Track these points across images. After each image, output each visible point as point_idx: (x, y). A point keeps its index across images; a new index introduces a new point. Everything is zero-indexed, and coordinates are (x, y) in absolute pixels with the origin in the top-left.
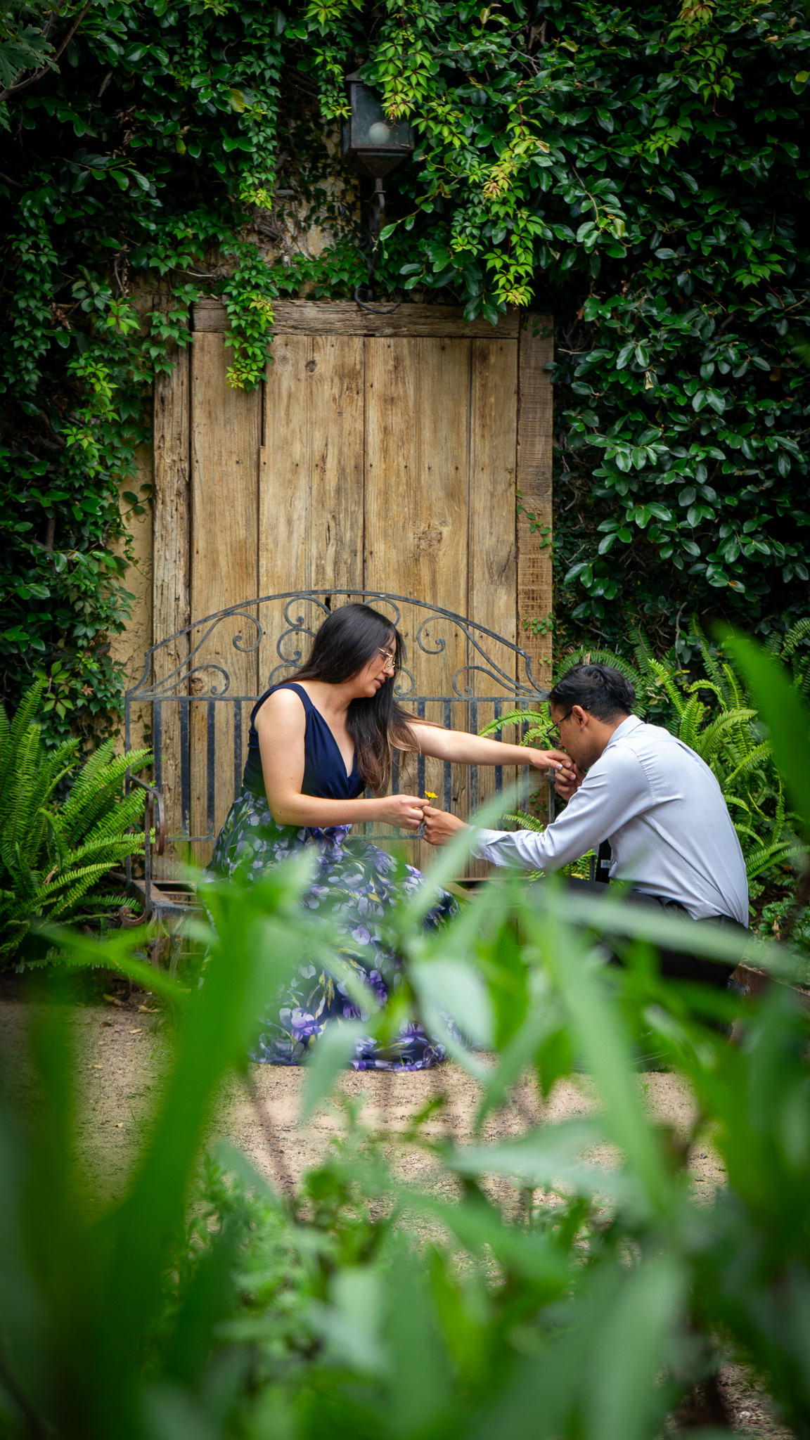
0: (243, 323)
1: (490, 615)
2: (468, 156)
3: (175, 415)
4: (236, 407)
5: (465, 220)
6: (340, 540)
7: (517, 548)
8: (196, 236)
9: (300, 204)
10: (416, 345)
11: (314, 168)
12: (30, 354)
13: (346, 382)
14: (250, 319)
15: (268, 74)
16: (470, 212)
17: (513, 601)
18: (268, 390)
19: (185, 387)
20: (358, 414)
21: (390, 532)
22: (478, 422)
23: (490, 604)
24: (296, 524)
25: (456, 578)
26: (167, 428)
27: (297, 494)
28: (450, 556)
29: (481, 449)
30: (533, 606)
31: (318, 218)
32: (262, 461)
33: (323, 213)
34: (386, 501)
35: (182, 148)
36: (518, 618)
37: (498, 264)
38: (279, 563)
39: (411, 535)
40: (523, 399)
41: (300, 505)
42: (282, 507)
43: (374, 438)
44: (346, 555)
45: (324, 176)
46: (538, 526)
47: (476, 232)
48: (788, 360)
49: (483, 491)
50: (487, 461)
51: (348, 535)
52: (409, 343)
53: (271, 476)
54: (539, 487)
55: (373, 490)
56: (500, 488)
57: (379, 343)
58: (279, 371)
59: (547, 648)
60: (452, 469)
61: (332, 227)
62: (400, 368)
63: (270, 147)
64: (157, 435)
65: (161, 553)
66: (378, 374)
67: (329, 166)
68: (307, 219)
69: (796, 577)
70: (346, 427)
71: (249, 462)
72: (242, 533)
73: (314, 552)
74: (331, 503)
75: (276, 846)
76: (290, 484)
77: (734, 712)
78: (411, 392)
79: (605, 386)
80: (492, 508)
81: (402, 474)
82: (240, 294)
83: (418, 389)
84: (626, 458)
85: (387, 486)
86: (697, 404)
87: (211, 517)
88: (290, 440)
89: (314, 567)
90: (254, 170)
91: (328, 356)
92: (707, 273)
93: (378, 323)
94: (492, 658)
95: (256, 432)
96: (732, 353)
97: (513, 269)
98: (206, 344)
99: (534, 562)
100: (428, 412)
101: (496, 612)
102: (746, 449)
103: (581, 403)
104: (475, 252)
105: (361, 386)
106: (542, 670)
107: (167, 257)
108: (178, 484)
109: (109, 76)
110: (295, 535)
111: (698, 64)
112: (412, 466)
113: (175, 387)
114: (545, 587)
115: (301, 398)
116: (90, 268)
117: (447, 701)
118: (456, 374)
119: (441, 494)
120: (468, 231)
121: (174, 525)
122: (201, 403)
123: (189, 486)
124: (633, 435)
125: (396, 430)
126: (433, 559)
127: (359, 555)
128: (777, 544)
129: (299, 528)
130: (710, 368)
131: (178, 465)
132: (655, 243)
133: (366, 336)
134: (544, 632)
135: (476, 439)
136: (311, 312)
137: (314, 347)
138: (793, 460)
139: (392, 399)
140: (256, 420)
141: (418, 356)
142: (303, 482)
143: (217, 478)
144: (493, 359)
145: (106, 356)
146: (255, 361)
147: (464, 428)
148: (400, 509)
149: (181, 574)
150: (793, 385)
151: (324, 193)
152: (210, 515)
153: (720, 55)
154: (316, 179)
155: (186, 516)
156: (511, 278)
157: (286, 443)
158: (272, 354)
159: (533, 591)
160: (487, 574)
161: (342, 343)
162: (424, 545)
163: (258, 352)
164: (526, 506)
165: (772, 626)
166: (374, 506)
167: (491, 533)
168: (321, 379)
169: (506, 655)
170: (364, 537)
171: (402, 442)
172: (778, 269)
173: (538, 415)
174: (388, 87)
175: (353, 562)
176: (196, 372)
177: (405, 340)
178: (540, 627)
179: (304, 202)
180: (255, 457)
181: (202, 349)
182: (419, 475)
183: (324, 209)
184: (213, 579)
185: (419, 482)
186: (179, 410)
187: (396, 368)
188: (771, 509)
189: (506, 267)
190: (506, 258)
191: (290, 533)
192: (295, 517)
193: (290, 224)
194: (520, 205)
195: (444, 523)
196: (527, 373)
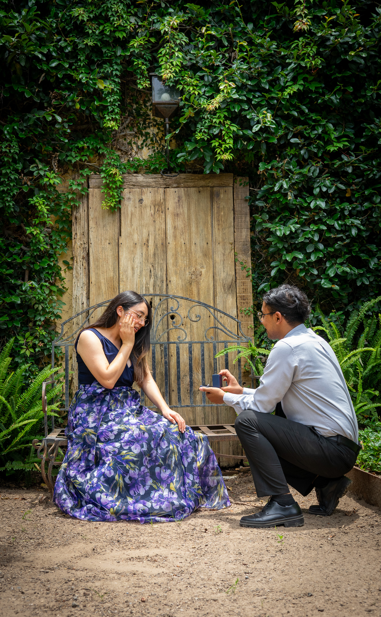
0: (108, 181)
1: (225, 307)
2: (202, 99)
3: (82, 224)
4: (109, 219)
5: (201, 126)
6: (156, 276)
7: (236, 277)
8: (88, 147)
9: (139, 138)
10: (187, 191)
11: (144, 123)
12: (9, 194)
13: (157, 208)
14: (111, 180)
15: (114, 73)
16: (203, 122)
17: (235, 300)
18: (122, 212)
19: (86, 212)
20: (163, 221)
21: (178, 272)
22: (216, 223)
23: (225, 302)
24: (136, 269)
25: (208, 291)
26: (78, 230)
27: (136, 256)
28: (206, 282)
29: (218, 235)
30: (244, 303)
31: (146, 144)
32: (120, 242)
33: (149, 142)
34: (176, 259)
35: (78, 106)
36: (237, 309)
37: (217, 144)
38: (129, 287)
39: (187, 273)
40: (236, 213)
41: (137, 261)
42: (129, 262)
43: (170, 232)
44: (158, 283)
45: (149, 127)
46: (245, 267)
47: (206, 130)
48: (354, 185)
49: (219, 253)
50: (221, 240)
51: (159, 273)
52: (184, 190)
53: (124, 249)
54: (244, 250)
55: (170, 254)
56: (227, 252)
57: (171, 191)
58: (127, 204)
59: (251, 321)
60: (206, 243)
61: (153, 147)
62: (181, 201)
63: (117, 104)
64: (73, 233)
65: (76, 284)
66: (171, 203)
67: (151, 123)
68: (142, 144)
69: (363, 283)
70: (157, 227)
71: (114, 243)
72: (112, 274)
73: (144, 282)
74: (151, 260)
75: (94, 405)
76: (133, 252)
77: (335, 340)
78: (186, 211)
79: (271, 201)
80: (224, 260)
81: (183, 246)
82: (107, 169)
83: (189, 209)
84: (281, 231)
85: (176, 252)
86: (312, 205)
87: (97, 267)
88: (132, 233)
89: (144, 288)
90: (110, 114)
91: (148, 197)
92: (314, 147)
93: (170, 182)
94: (226, 326)
95: (117, 230)
96: (328, 183)
97: (223, 146)
98: (95, 194)
99: (244, 283)
100: (194, 220)
101: (228, 306)
102: (336, 226)
103: (261, 211)
104: (206, 139)
105: (163, 209)
106: (249, 331)
107: (76, 156)
108: (83, 254)
109: (43, 75)
110: (136, 274)
111: (304, 54)
112: (187, 243)
113: (82, 212)
114: (249, 294)
115: (137, 215)
116: (41, 161)
117: (202, 343)
118: (205, 202)
119: (201, 255)
120: (203, 131)
121: (81, 272)
122: (92, 219)
123: (88, 254)
124: (284, 222)
125: (180, 228)
126: (198, 283)
127: (165, 282)
128: (354, 268)
129: (137, 271)
130: (318, 190)
131: (83, 246)
132: (289, 136)
133: (165, 188)
134: (249, 314)
135: (216, 230)
136: (140, 178)
137: (142, 193)
138: (359, 229)
139: (178, 214)
140: (117, 225)
141: (188, 195)
142: (138, 251)
143: (100, 250)
144: (222, 196)
145: (45, 195)
146: (114, 198)
147: (210, 226)
148: (182, 262)
149: (85, 293)
150: (356, 196)
151: (149, 134)
152: (97, 266)
153: (314, 50)
154: (145, 128)
155: (87, 268)
156: (223, 149)
157: (131, 235)
158: (124, 197)
159: (244, 296)
160: (223, 290)
161: (155, 191)
162: (193, 277)
163: (115, 194)
164: (239, 259)
165: (354, 307)
166: (170, 261)
167: (224, 271)
168: (146, 207)
169: (232, 325)
170: (167, 274)
171: (183, 233)
172: (347, 143)
173: (243, 220)
174: (163, 67)
175: (162, 285)
176: (90, 205)
177: (182, 189)
178: (247, 311)
179: (140, 137)
180: (117, 241)
181: (93, 196)
182: (191, 247)
183: (149, 140)
184: (99, 294)
185: (191, 250)
186: (83, 222)
187: (179, 201)
188: (350, 252)
189: (220, 145)
190: (220, 141)
191: (133, 273)
192: (135, 266)
193: (134, 147)
194: (226, 118)
195: (202, 267)
196: (237, 202)
